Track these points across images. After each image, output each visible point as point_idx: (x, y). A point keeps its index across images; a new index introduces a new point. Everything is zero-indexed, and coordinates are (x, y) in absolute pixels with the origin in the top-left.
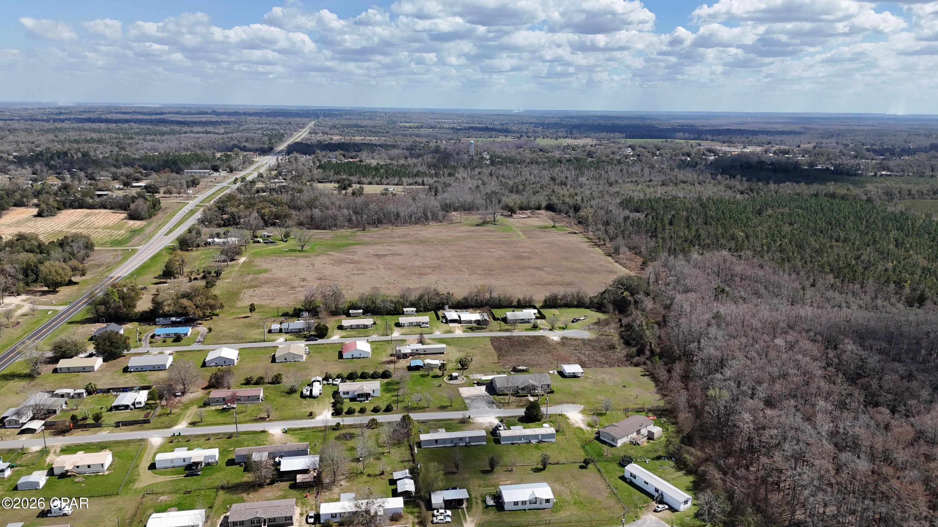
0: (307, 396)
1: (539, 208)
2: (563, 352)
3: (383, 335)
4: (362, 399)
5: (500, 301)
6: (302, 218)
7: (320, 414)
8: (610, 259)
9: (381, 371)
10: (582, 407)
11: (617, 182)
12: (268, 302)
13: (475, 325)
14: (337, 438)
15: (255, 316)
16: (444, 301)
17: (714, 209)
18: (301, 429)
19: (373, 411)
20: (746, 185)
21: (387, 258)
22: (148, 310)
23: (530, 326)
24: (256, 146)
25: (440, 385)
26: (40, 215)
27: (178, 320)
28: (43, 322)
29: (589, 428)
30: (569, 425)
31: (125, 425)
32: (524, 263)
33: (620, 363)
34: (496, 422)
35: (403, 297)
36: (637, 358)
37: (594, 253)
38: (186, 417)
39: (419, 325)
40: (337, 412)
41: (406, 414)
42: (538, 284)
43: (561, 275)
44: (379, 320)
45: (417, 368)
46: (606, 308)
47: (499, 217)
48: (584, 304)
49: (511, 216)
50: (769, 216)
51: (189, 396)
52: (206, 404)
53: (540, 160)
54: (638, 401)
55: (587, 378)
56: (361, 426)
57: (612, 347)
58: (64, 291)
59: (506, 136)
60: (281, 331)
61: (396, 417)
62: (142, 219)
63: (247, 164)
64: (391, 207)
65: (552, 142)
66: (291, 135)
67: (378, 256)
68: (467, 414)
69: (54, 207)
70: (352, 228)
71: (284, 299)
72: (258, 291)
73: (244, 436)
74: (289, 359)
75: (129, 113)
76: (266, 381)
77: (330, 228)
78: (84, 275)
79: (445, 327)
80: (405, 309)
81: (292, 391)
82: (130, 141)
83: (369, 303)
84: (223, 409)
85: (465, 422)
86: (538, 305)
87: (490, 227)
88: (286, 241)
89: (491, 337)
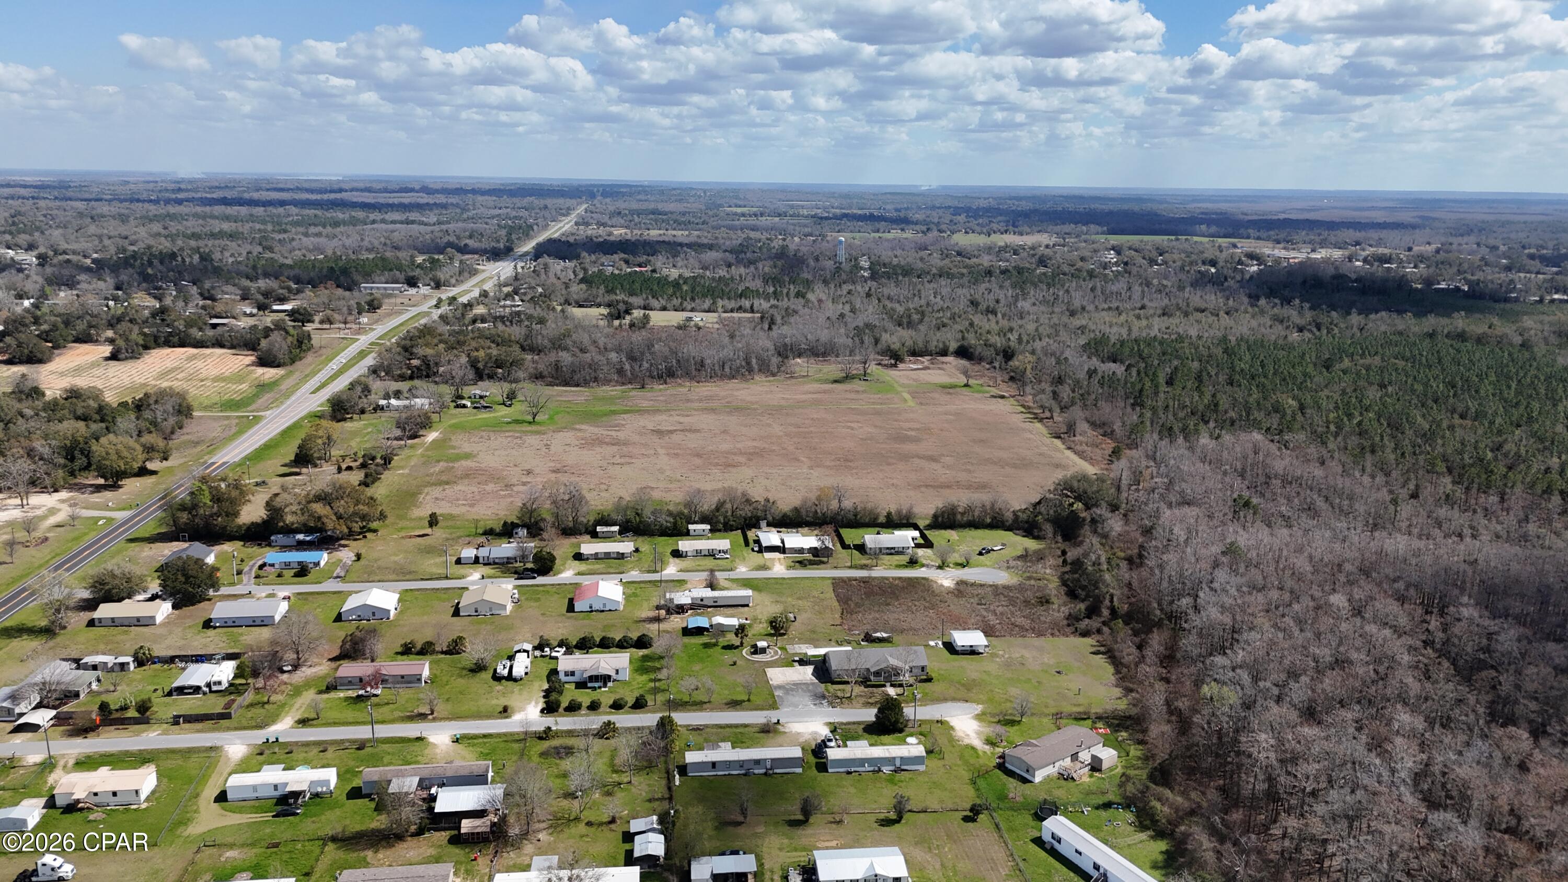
0: (503, 678)
1: (944, 353)
2: (957, 607)
3: (649, 572)
4: (596, 685)
5: (856, 515)
6: (541, 367)
7: (522, 709)
8: (1058, 442)
9: (634, 635)
10: (979, 708)
11: (1083, 308)
12: (463, 509)
13: (809, 556)
14: (544, 754)
15: (438, 534)
16: (760, 513)
17: (1248, 357)
18: (485, 736)
19: (611, 707)
20: (1309, 315)
21: (676, 438)
22: (259, 520)
23: (904, 559)
24: (485, 244)
25: (735, 664)
26: (114, 357)
27: (308, 539)
28: (86, 538)
29: (987, 747)
30: (952, 741)
31: (189, 722)
32: (909, 447)
33: (1056, 630)
34: (825, 732)
35: (688, 505)
36: (1087, 621)
37: (1031, 432)
38: (294, 709)
39: (712, 554)
40: (550, 708)
41: (667, 714)
42: (927, 486)
43: (970, 471)
44: (645, 545)
45: (699, 631)
46: (1041, 530)
47: (873, 368)
48: (1003, 522)
49: (895, 366)
50: (1344, 372)
51: (306, 672)
52: (330, 688)
53: (954, 271)
54: (1081, 699)
55: (994, 655)
56: (586, 733)
57: (1045, 601)
58: (132, 486)
59: (902, 230)
60: (476, 560)
61: (649, 719)
62: (278, 366)
63: (466, 274)
64: (690, 350)
65: (980, 240)
66: (546, 227)
67: (659, 433)
68: (772, 715)
69: (137, 344)
70: (623, 384)
71: (491, 504)
72: (450, 491)
73: (386, 747)
74: (482, 610)
75: (288, 190)
76: (438, 648)
77: (586, 383)
78: (166, 459)
79: (757, 558)
80: (691, 527)
81: (478, 668)
82: (281, 236)
83: (630, 514)
84: (359, 697)
85: (769, 730)
86: (922, 524)
87: (857, 385)
88: (510, 405)
89: (834, 579)
